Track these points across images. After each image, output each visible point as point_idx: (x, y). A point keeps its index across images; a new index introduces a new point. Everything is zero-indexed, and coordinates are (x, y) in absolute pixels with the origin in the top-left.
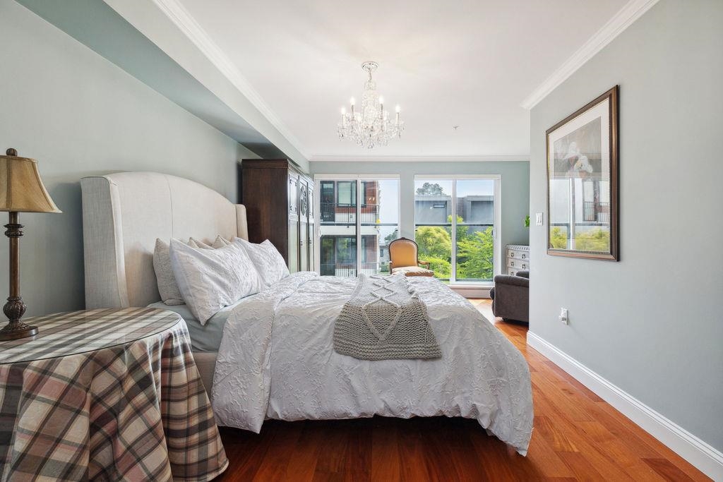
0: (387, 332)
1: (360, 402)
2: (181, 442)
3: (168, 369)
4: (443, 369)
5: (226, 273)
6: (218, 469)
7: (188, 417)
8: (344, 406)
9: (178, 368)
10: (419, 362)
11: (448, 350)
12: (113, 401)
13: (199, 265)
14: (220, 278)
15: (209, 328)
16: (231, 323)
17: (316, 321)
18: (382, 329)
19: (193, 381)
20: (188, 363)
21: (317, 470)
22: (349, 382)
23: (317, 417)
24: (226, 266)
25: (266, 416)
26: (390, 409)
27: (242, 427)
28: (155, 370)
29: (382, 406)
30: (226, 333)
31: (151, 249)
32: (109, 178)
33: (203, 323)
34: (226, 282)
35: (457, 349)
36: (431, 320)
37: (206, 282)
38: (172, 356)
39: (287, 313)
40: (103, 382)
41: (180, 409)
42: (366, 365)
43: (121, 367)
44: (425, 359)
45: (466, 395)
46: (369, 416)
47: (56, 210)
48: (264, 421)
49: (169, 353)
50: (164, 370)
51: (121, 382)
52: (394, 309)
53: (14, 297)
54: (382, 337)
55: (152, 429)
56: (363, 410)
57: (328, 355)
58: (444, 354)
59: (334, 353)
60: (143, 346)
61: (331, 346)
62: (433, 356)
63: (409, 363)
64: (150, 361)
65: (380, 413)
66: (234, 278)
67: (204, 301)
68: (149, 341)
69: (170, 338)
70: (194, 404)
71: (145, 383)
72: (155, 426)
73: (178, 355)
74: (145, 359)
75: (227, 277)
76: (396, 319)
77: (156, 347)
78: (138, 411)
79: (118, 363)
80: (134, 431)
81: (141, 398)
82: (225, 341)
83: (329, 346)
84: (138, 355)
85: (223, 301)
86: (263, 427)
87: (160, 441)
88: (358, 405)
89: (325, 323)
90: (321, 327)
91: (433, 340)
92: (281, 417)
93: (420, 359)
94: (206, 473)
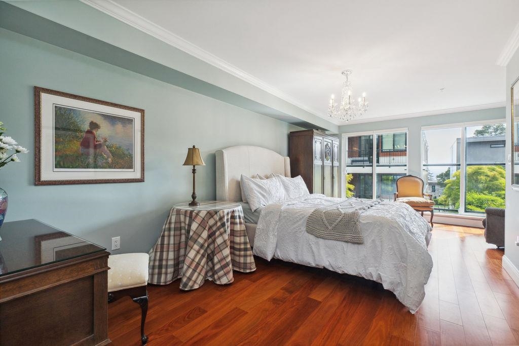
0: (333, 225)
1: (316, 259)
2: (237, 253)
3: (233, 223)
4: (363, 250)
5: (265, 191)
6: (251, 269)
7: (240, 244)
8: (308, 259)
9: (236, 224)
10: (350, 244)
11: (368, 242)
12: (214, 229)
13: (253, 186)
14: (262, 192)
15: (255, 214)
16: (263, 213)
17: (299, 216)
18: (331, 224)
19: (242, 231)
20: (241, 223)
21: (289, 283)
22: (311, 248)
23: (296, 262)
24: (266, 187)
25: (274, 256)
26: (331, 266)
27: (264, 258)
28: (228, 221)
29: (328, 263)
30: (261, 216)
31: (239, 179)
32: (223, 151)
33: (253, 211)
34: (265, 194)
35: (373, 241)
36: (359, 222)
37: (255, 193)
38: (234, 219)
39: (286, 211)
40: (211, 222)
41: (237, 240)
42: (321, 241)
43: (217, 217)
44: (354, 243)
45: (377, 268)
46: (320, 267)
47: (204, 164)
48: (273, 258)
49: (233, 217)
50: (231, 223)
51: (216, 223)
52: (340, 214)
53: (194, 193)
54: (330, 228)
55: (225, 241)
56: (318, 263)
57: (303, 232)
58: (365, 243)
59: (306, 233)
60: (223, 212)
61: (305, 229)
62: (358, 242)
63: (344, 244)
64: (226, 218)
65: (327, 267)
66: (269, 193)
67: (254, 201)
68: (226, 211)
69: (233, 212)
70: (242, 239)
71: (223, 225)
72: (226, 240)
73: (236, 219)
74: (224, 216)
75: (266, 192)
76: (339, 219)
77: (228, 214)
78: (221, 234)
79: (216, 216)
80: (219, 241)
81: (222, 230)
82: (260, 219)
83: (304, 228)
84: (222, 215)
85: (262, 202)
86: (271, 260)
87: (227, 246)
88: (315, 260)
89: (303, 217)
90: (301, 219)
91: (358, 233)
92: (281, 258)
93: (351, 242)
94: (246, 269)
